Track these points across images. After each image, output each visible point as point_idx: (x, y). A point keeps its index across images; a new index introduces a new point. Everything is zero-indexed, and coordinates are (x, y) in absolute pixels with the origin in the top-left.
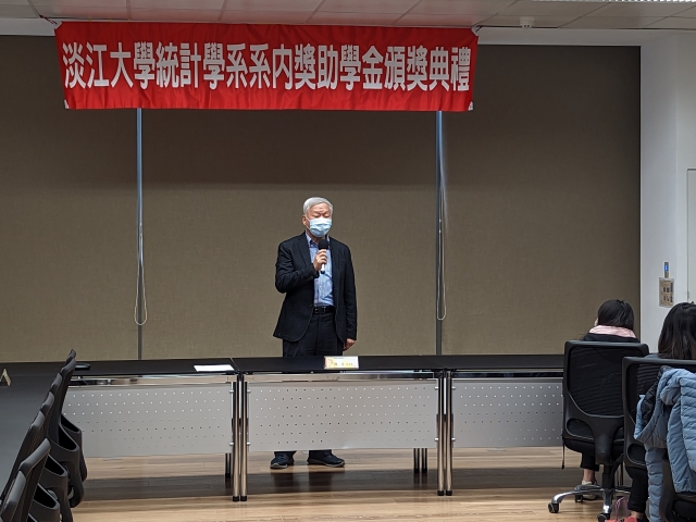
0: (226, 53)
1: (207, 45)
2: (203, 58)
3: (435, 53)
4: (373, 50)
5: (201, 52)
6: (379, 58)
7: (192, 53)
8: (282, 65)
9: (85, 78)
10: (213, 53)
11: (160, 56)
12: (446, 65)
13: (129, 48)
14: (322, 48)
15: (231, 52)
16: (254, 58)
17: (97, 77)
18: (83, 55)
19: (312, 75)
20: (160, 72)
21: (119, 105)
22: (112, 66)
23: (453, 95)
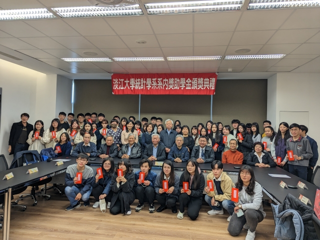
0: (152, 81)
3: (205, 80)
4: (189, 79)
5: (146, 81)
6: (190, 81)
7: (144, 81)
8: (166, 84)
9: (118, 87)
10: (149, 81)
11: (136, 81)
12: (208, 83)
13: (129, 80)
14: (176, 79)
16: (159, 82)
18: (118, 81)
19: (173, 86)
20: (136, 85)
21: (126, 94)
22: (125, 84)
23: (210, 90)
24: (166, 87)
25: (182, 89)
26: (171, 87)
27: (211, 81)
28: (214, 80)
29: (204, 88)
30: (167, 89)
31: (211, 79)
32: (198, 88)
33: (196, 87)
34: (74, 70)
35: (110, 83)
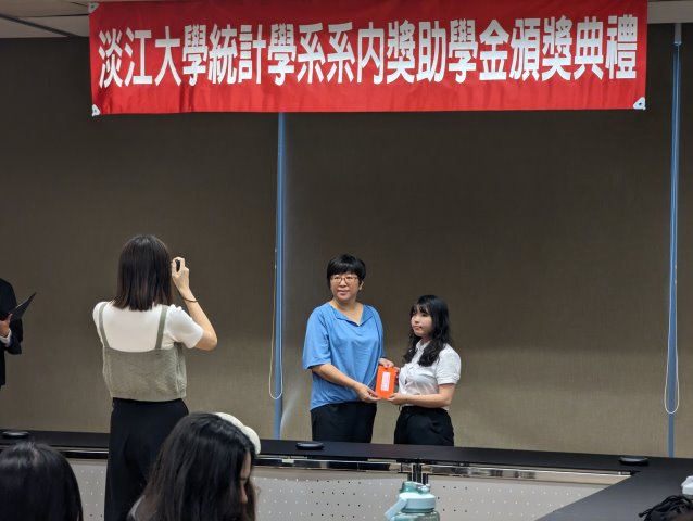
0: (298, 36)
1: (274, 27)
2: (268, 44)
4: (496, 26)
5: (267, 36)
6: (503, 37)
7: (255, 38)
8: (371, 52)
9: (122, 74)
10: (283, 39)
15: (305, 35)
17: (137, 72)
18: (121, 45)
19: (411, 65)
20: (213, 62)
23: (608, 83)
24: (371, 70)
25: (460, 79)
26: (400, 68)
30: (378, 80)
33: (535, 67)
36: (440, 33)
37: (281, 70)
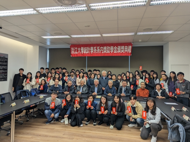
0: (94, 48)
3: (125, 47)
4: (115, 47)
5: (90, 48)
6: (116, 48)
8: (102, 50)
9: (74, 52)
10: (92, 48)
11: (84, 49)
12: (127, 49)
13: (80, 48)
16: (98, 49)
17: (76, 52)
18: (74, 49)
19: (106, 51)
20: (84, 51)
21: (79, 56)
22: (78, 50)
23: (128, 53)
24: (102, 51)
25: (112, 52)
26: (105, 51)
27: (129, 48)
28: (130, 47)
29: (125, 52)
30: (102, 53)
31: (129, 46)
32: (121, 52)
33: (120, 51)
34: (48, 43)
35: (69, 50)
36: (109, 48)
37: (92, 52)
